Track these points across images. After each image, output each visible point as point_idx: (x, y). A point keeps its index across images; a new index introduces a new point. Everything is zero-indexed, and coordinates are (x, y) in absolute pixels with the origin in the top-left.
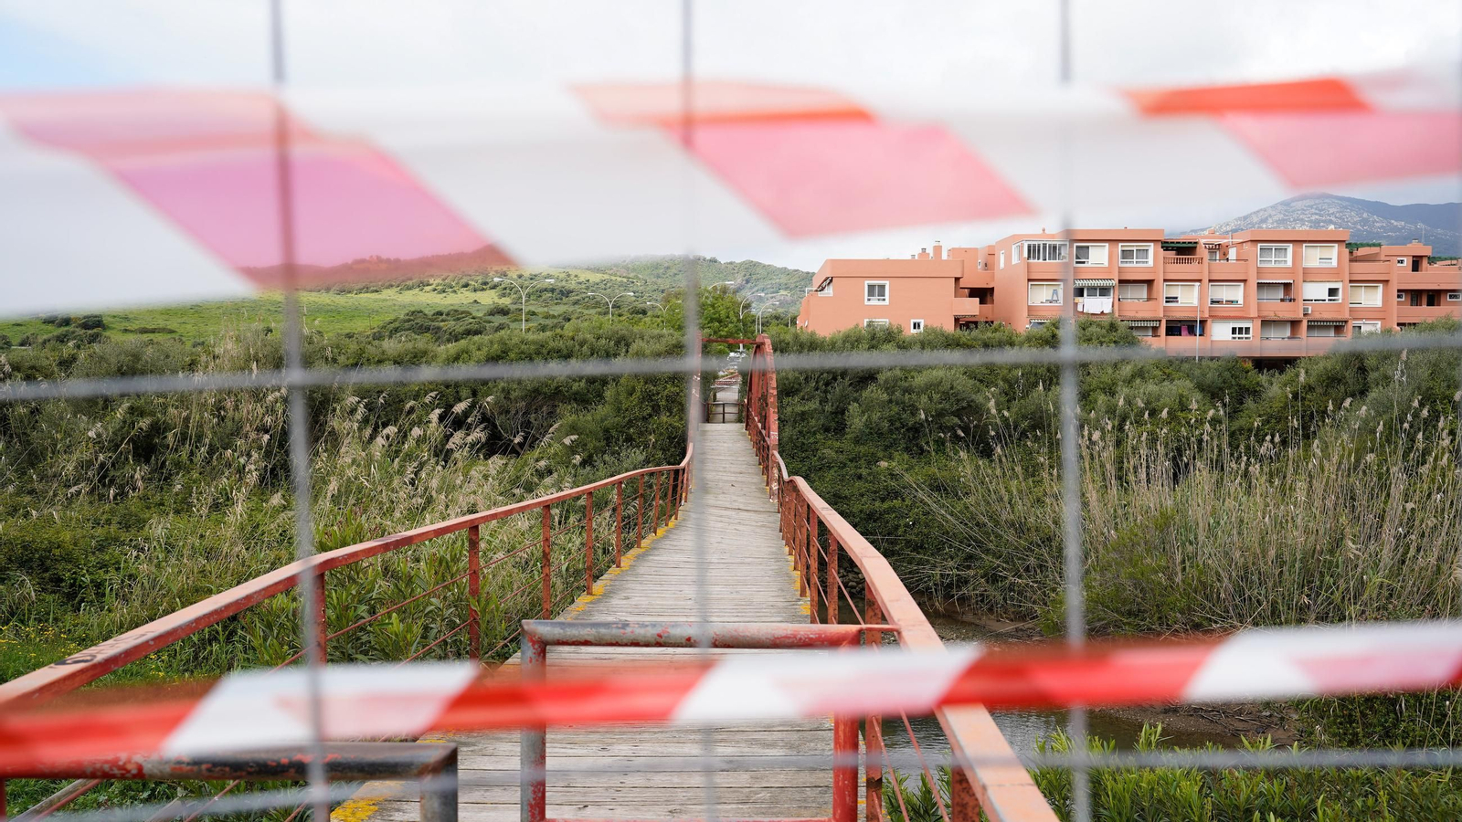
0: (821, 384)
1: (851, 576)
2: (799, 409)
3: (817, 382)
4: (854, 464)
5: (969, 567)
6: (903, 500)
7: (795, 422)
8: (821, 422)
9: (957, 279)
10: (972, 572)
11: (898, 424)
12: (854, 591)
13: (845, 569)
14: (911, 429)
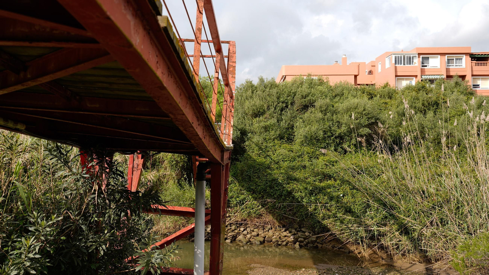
0: (277, 110)
1: (300, 234)
2: (263, 124)
3: (275, 109)
4: (300, 159)
5: (385, 225)
6: (335, 180)
7: (261, 133)
8: (278, 133)
9: (356, 76)
10: (387, 228)
11: (329, 134)
12: (302, 244)
13: (296, 229)
14: (338, 137)
